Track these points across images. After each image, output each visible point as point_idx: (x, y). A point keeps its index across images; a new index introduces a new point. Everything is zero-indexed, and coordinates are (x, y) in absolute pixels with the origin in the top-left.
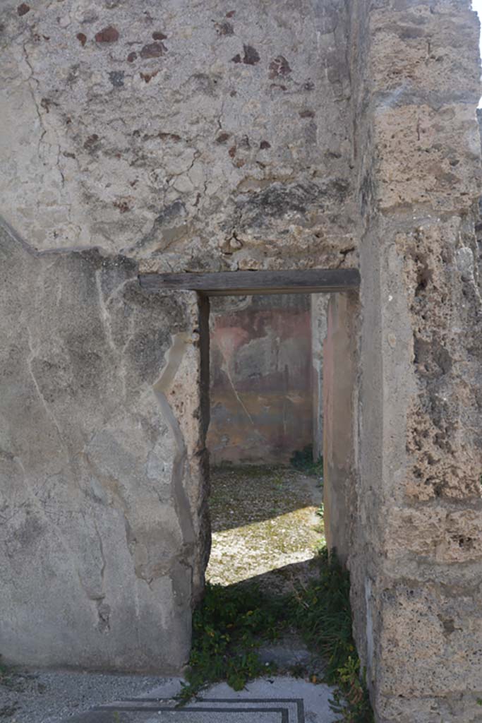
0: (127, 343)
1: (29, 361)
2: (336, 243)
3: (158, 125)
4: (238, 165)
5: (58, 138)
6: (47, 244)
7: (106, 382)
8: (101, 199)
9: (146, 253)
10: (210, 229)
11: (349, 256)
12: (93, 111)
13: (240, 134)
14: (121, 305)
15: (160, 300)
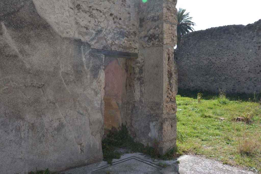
0: (90, 68)
1: (60, 72)
3: (96, 6)
4: (115, 23)
6: (65, 35)
7: (84, 79)
8: (81, 24)
9: (93, 43)
10: (108, 39)
11: (136, 50)
13: (115, 14)
14: (88, 57)
15: (97, 56)
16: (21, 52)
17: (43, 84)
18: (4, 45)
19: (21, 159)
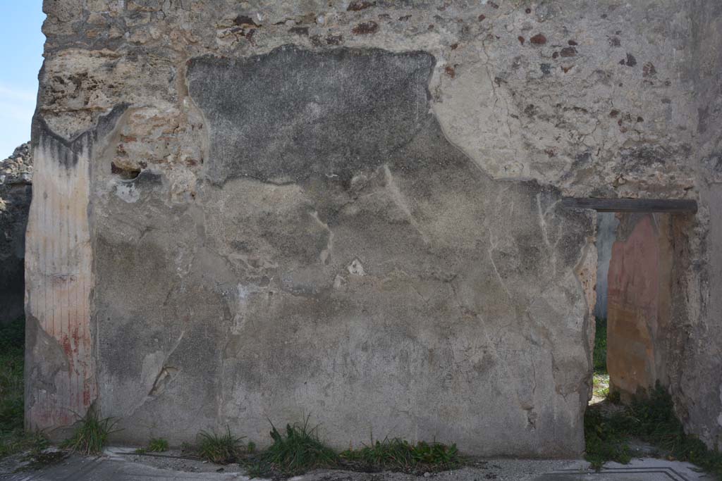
0: (557, 241)
1: (490, 251)
2: (683, 183)
3: (573, 102)
4: (624, 131)
5: (506, 104)
6: (500, 174)
7: (542, 265)
8: (536, 147)
9: (567, 185)
10: (606, 171)
11: (690, 191)
12: (531, 89)
13: (625, 111)
14: (553, 217)
15: (577, 215)
16: (414, 214)
17: (454, 274)
18: (387, 205)
19: (407, 413)
